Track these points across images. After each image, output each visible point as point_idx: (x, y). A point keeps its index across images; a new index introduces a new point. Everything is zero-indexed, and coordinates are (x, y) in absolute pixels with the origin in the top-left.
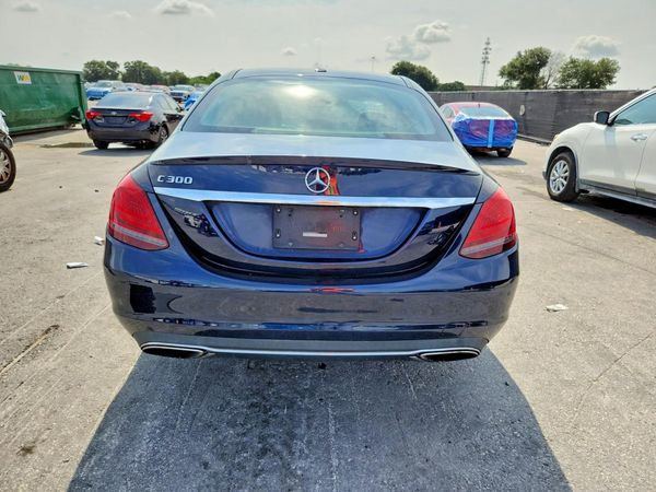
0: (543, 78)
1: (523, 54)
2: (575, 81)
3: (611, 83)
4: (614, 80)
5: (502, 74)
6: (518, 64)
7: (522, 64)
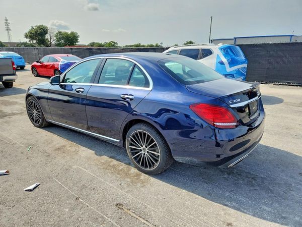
0: (48, 39)
1: (34, 27)
2: (63, 41)
3: (78, 42)
4: (78, 41)
5: (26, 37)
6: (33, 32)
7: (36, 32)
